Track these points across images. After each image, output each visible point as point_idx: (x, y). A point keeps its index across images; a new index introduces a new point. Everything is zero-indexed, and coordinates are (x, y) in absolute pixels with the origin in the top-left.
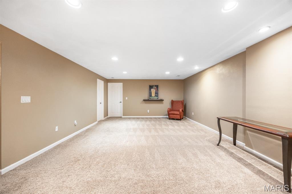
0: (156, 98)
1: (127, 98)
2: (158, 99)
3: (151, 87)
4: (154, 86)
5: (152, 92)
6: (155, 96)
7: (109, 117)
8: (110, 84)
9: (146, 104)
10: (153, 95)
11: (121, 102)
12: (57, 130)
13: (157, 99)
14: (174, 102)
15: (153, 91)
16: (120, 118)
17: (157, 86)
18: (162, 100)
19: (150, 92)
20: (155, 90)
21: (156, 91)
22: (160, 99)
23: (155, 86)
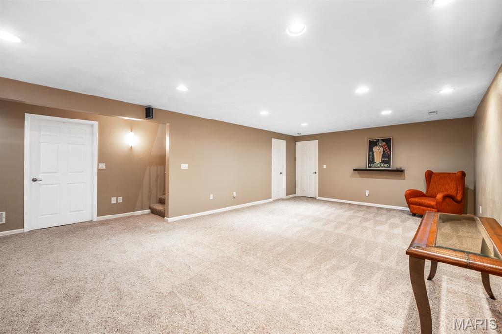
0: (384, 166)
1: (324, 166)
2: (389, 167)
3: (372, 144)
4: (380, 141)
5: (374, 153)
6: (383, 162)
7: (296, 195)
8: (299, 144)
9: (361, 177)
10: (378, 159)
11: (315, 173)
12: (211, 198)
13: (387, 167)
14: (433, 176)
15: (378, 152)
16: (312, 199)
17: (388, 142)
18: (400, 172)
19: (371, 153)
20: (382, 149)
21: (384, 152)
22: (395, 169)
23: (383, 140)
